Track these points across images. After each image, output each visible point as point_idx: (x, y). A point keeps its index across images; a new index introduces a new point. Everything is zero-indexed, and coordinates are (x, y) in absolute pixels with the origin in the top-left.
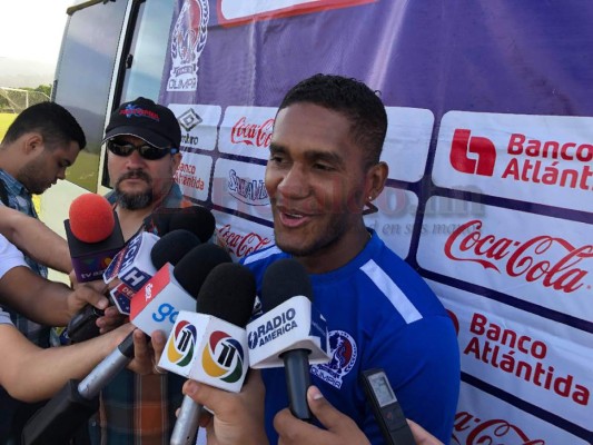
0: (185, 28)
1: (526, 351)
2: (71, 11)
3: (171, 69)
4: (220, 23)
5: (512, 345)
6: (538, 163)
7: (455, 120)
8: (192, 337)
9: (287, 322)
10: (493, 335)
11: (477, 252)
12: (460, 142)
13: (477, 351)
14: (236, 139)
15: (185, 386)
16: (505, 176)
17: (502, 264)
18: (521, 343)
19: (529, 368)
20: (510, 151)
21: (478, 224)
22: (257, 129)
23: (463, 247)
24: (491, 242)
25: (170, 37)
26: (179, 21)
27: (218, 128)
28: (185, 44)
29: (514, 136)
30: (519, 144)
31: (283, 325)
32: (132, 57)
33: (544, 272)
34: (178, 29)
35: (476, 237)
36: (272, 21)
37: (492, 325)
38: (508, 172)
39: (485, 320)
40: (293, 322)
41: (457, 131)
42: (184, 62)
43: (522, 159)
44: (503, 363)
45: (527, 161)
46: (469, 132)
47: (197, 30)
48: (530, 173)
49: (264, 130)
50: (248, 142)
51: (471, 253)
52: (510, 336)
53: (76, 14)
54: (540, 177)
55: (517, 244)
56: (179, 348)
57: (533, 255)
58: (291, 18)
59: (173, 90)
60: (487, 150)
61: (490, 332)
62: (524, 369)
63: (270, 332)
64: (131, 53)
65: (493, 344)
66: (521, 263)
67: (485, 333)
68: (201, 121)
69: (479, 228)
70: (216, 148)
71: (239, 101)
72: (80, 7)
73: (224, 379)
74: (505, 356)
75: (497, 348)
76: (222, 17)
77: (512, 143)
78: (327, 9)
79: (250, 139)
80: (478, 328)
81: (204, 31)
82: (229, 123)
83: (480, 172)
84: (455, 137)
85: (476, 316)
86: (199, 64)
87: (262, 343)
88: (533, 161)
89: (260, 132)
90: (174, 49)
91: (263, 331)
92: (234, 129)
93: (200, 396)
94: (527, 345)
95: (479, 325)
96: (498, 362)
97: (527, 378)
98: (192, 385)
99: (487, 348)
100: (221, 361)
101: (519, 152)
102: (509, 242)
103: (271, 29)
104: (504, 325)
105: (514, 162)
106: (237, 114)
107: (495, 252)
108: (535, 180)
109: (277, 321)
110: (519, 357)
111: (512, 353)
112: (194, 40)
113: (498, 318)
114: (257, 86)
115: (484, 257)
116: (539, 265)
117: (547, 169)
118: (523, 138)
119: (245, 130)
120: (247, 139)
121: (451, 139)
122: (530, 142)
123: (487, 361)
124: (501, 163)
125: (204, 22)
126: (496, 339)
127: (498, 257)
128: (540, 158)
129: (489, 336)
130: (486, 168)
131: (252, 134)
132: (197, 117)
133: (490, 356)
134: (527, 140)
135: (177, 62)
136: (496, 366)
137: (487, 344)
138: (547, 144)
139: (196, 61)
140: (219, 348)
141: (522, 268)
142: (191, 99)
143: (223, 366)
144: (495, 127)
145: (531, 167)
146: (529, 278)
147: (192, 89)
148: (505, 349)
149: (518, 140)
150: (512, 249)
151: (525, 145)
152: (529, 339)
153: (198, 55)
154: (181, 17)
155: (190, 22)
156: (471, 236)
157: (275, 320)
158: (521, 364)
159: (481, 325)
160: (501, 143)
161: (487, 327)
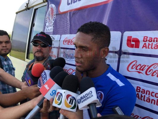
0: (49, 15)
1: (153, 96)
2: (17, 13)
3: (45, 26)
4: (59, 13)
5: (149, 95)
6: (152, 44)
7: (127, 34)
8: (61, 96)
9: (90, 95)
10: (143, 92)
11: (136, 69)
12: (129, 40)
13: (139, 97)
14: (65, 43)
15: (60, 111)
16: (143, 48)
17: (144, 72)
18: (151, 94)
19: (155, 101)
20: (144, 41)
21: (136, 61)
22: (71, 40)
23: (132, 68)
24: (140, 66)
25: (45, 18)
26: (47, 14)
27: (60, 41)
28: (49, 19)
29: (145, 37)
30: (146, 39)
31: (88, 96)
32: (34, 24)
33: (157, 73)
34: (47, 16)
35: (136, 65)
36: (74, 11)
37: (142, 89)
38: (143, 46)
39: (140, 88)
40: (92, 95)
41: (128, 37)
42: (49, 24)
43: (147, 43)
44: (147, 100)
45: (149, 43)
46: (131, 37)
47: (53, 15)
48: (150, 46)
49: (73, 40)
50: (68, 44)
51: (134, 70)
52: (148, 92)
53: (19, 14)
54: (153, 47)
55: (148, 66)
56: (58, 100)
57: (153, 69)
58: (79, 10)
59: (46, 32)
60: (137, 41)
61: (142, 91)
62: (153, 101)
63: (85, 98)
64: (34, 23)
65: (143, 95)
66: (150, 71)
67: (141, 92)
68: (55, 39)
69: (136, 62)
70: (59, 46)
71: (65, 33)
72: (19, 12)
73: (71, 108)
74: (147, 98)
75: (145, 96)
76: (60, 11)
77: (144, 39)
78: (90, 7)
79: (69, 43)
80: (138, 90)
81: (55, 15)
82: (62, 39)
83: (135, 47)
84: (128, 38)
85: (138, 87)
86: (53, 24)
87: (82, 102)
88: (151, 43)
89: (71, 41)
90: (46, 21)
91: (82, 98)
92: (64, 41)
93: (65, 114)
94: (154, 94)
95: (139, 89)
96: (145, 100)
97: (154, 104)
98: (62, 110)
99: (142, 96)
100: (70, 103)
101: (147, 41)
102: (145, 66)
103: (74, 14)
104: (146, 89)
105: (145, 44)
106: (64, 37)
107: (141, 69)
108: (152, 48)
109: (87, 95)
110: (151, 98)
111: (149, 97)
112: (52, 18)
113: (144, 87)
114: (70, 29)
115: (138, 70)
116: (155, 72)
117: (155, 45)
118: (147, 37)
119: (67, 41)
120: (68, 43)
121: (127, 39)
122: (149, 38)
123: (142, 100)
124: (141, 44)
125: (55, 13)
126: (144, 93)
127: (142, 70)
128: (152, 42)
129: (142, 92)
130: (137, 46)
131: (69, 42)
132: (53, 38)
133: (143, 98)
134: (148, 38)
135: (47, 24)
136: (145, 101)
137: (142, 95)
138: (154, 38)
139: (53, 23)
140: (69, 99)
141: (150, 73)
142: (51, 34)
143: (70, 105)
144: (139, 35)
145: (150, 45)
146: (152, 75)
147: (52, 31)
148: (147, 96)
149: (146, 38)
150: (146, 68)
151: (148, 39)
152: (154, 93)
153: (53, 22)
154: (48, 12)
155: (51, 13)
156: (134, 65)
157: (86, 95)
158: (152, 100)
159: (139, 90)
160: (141, 39)
161: (141, 90)
